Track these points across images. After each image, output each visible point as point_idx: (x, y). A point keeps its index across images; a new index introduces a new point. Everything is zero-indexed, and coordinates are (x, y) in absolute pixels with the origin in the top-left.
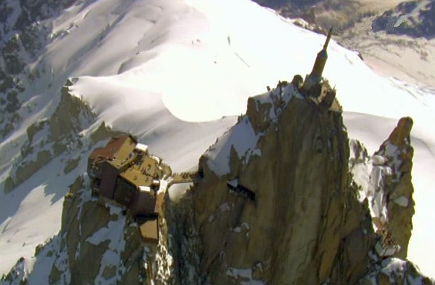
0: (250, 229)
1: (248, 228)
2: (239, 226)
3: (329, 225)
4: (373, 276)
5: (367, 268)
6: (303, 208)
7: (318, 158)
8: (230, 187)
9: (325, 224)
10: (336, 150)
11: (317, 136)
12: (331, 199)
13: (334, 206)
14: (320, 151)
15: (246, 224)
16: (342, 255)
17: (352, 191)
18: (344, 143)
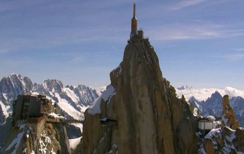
0: (117, 148)
1: (116, 147)
2: (111, 149)
3: (160, 115)
4: (202, 147)
5: (198, 145)
6: (141, 107)
7: (140, 66)
8: (102, 122)
9: (156, 114)
10: (149, 59)
11: (137, 55)
12: (155, 92)
13: (158, 98)
14: (140, 62)
15: (115, 145)
16: (179, 143)
17: (170, 90)
18: (153, 54)
